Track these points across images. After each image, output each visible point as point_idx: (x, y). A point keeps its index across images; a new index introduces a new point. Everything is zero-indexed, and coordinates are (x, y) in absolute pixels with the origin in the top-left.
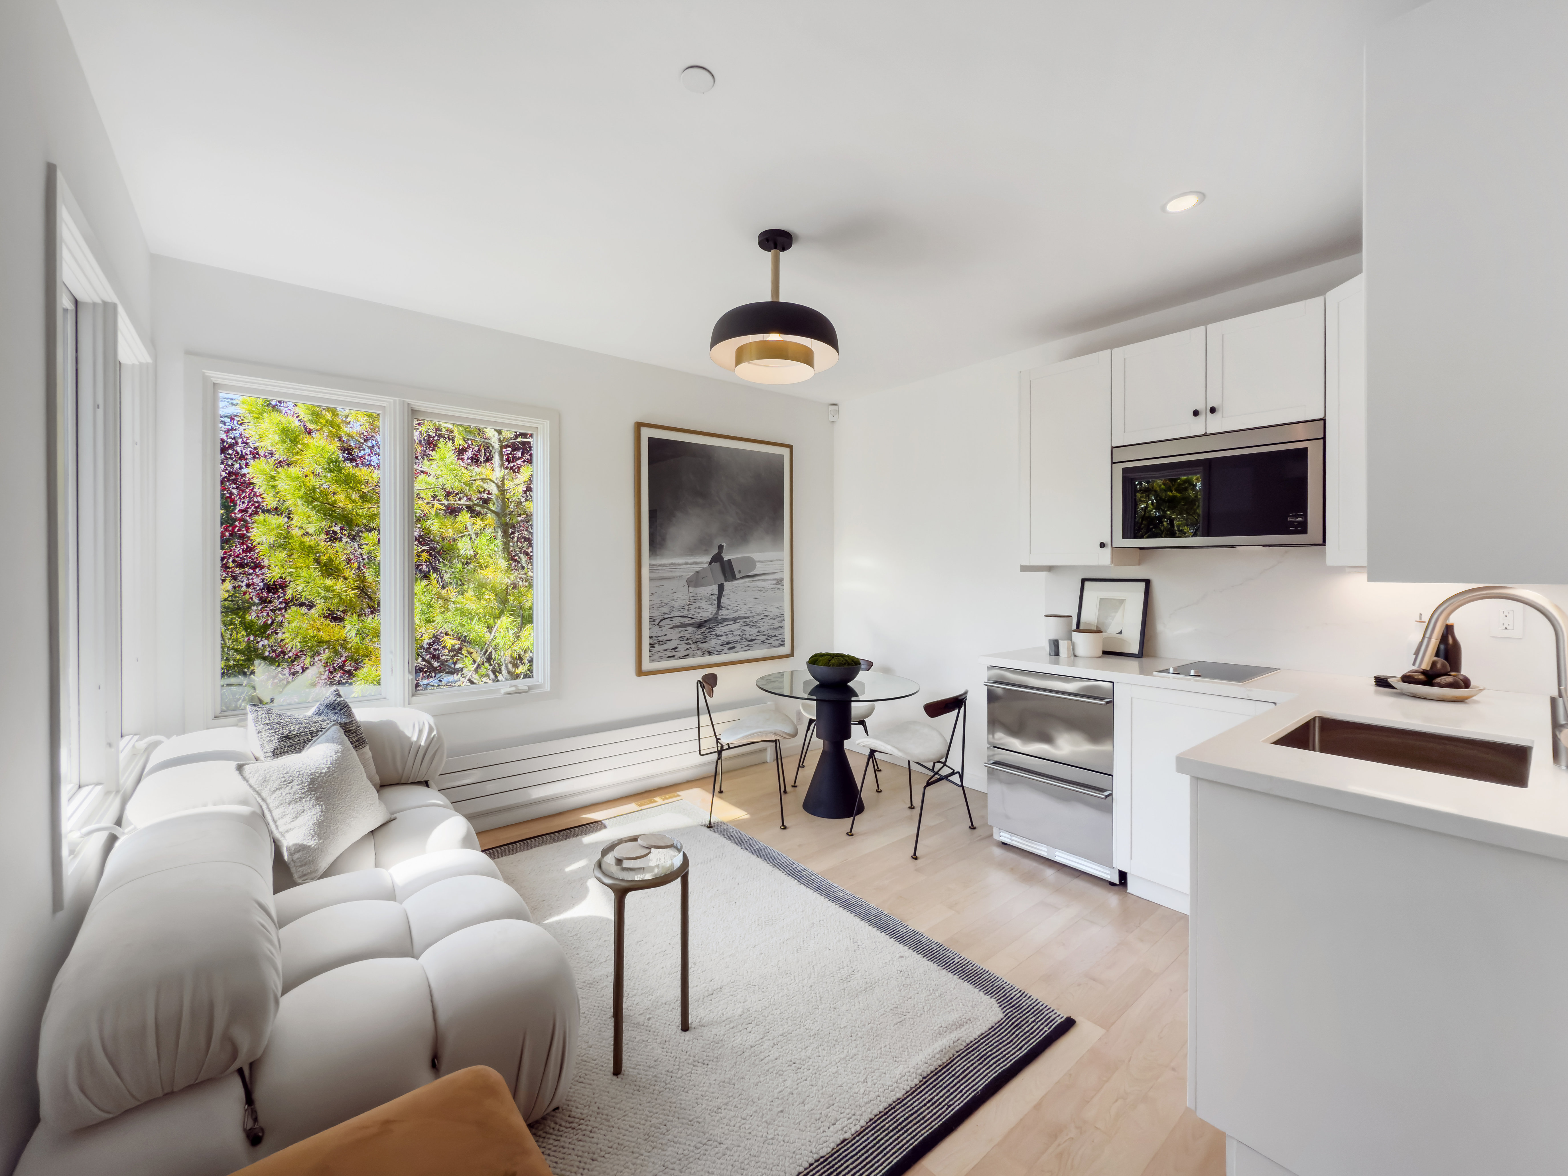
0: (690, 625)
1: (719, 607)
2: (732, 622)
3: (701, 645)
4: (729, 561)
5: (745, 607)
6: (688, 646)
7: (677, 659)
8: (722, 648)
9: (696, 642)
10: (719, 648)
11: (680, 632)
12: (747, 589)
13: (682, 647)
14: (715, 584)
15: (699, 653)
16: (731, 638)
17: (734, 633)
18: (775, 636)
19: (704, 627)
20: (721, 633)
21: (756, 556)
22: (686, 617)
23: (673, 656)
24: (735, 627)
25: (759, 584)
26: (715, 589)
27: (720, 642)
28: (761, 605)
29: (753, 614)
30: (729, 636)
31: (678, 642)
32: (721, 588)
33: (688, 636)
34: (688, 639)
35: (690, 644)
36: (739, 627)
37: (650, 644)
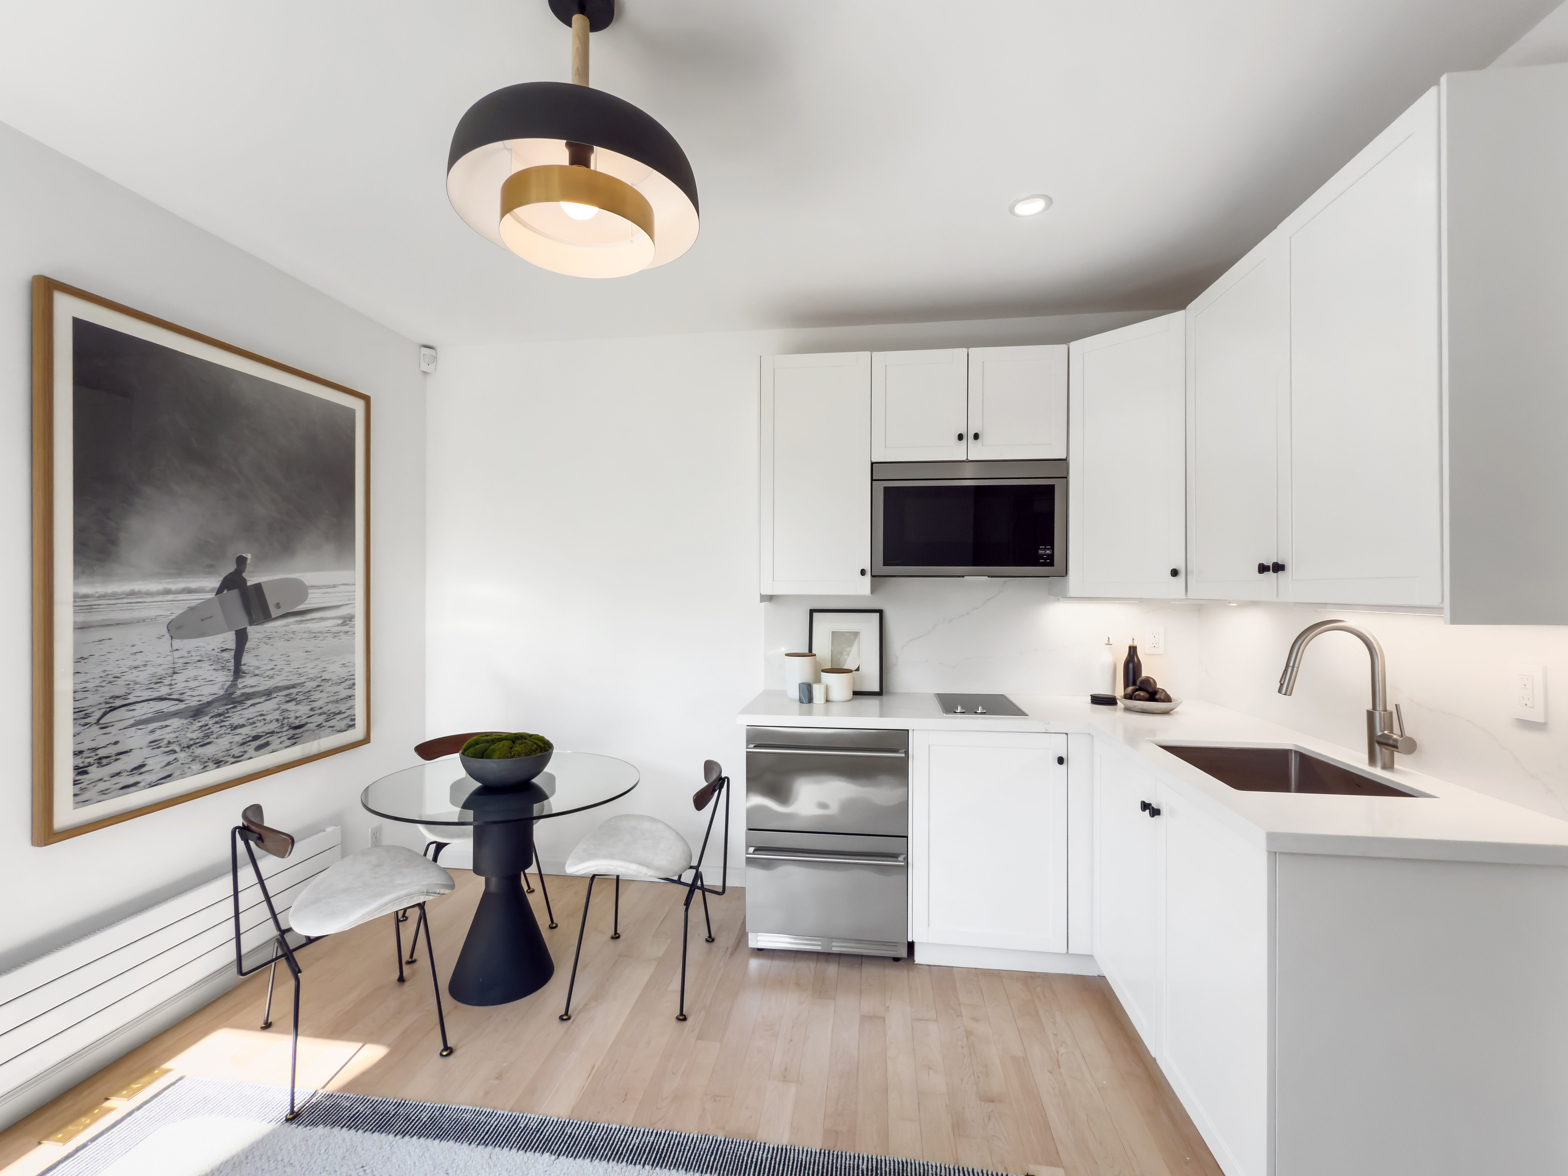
0: (175, 714)
1: (238, 672)
2: (263, 698)
3: (199, 751)
4: (258, 587)
5: (287, 669)
6: (171, 757)
7: (145, 788)
8: (245, 748)
9: (188, 747)
10: (237, 751)
11: (153, 731)
12: (291, 635)
13: (156, 763)
14: (230, 630)
15: (196, 767)
16: (261, 729)
17: (268, 718)
18: (340, 713)
19: (207, 715)
20: (242, 722)
21: (309, 578)
22: (165, 699)
23: (136, 784)
24: (268, 706)
25: (314, 626)
26: (229, 639)
27: (238, 739)
28: (316, 663)
29: (302, 680)
30: (258, 724)
31: (147, 752)
32: (242, 637)
33: (171, 737)
34: (169, 743)
35: (175, 752)
36: (276, 707)
37: (76, 768)
